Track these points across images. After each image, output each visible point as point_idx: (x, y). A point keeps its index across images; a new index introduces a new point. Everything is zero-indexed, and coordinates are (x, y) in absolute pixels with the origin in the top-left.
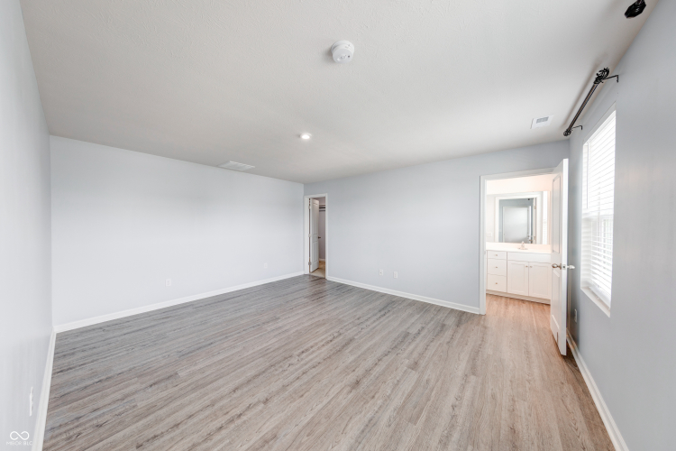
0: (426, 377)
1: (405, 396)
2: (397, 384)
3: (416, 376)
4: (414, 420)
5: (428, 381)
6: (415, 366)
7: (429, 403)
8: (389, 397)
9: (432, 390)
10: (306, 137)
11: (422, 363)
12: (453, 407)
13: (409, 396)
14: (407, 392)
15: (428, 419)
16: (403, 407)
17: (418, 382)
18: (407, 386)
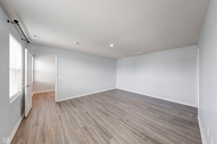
0: (78, 129)
1: (77, 120)
2: (81, 120)
3: (81, 126)
4: (70, 120)
5: (77, 128)
6: (85, 128)
7: (70, 125)
8: (79, 118)
9: (73, 128)
10: (112, 45)
11: (85, 132)
12: (64, 129)
13: (76, 121)
14: (77, 121)
15: (67, 122)
16: (74, 119)
17: (79, 126)
18: (79, 122)
